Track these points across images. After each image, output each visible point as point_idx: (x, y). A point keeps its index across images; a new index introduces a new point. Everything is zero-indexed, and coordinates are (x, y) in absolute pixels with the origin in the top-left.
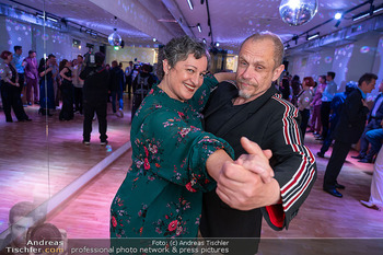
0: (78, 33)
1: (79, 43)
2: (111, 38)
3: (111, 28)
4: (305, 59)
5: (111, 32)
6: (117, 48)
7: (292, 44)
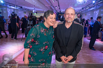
0: (25, 10)
1: (25, 13)
2: (33, 11)
3: (33, 9)
4: (86, 14)
5: (33, 10)
6: (35, 14)
7: (82, 10)
